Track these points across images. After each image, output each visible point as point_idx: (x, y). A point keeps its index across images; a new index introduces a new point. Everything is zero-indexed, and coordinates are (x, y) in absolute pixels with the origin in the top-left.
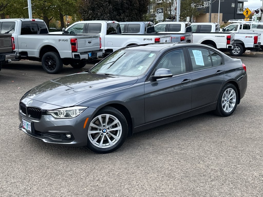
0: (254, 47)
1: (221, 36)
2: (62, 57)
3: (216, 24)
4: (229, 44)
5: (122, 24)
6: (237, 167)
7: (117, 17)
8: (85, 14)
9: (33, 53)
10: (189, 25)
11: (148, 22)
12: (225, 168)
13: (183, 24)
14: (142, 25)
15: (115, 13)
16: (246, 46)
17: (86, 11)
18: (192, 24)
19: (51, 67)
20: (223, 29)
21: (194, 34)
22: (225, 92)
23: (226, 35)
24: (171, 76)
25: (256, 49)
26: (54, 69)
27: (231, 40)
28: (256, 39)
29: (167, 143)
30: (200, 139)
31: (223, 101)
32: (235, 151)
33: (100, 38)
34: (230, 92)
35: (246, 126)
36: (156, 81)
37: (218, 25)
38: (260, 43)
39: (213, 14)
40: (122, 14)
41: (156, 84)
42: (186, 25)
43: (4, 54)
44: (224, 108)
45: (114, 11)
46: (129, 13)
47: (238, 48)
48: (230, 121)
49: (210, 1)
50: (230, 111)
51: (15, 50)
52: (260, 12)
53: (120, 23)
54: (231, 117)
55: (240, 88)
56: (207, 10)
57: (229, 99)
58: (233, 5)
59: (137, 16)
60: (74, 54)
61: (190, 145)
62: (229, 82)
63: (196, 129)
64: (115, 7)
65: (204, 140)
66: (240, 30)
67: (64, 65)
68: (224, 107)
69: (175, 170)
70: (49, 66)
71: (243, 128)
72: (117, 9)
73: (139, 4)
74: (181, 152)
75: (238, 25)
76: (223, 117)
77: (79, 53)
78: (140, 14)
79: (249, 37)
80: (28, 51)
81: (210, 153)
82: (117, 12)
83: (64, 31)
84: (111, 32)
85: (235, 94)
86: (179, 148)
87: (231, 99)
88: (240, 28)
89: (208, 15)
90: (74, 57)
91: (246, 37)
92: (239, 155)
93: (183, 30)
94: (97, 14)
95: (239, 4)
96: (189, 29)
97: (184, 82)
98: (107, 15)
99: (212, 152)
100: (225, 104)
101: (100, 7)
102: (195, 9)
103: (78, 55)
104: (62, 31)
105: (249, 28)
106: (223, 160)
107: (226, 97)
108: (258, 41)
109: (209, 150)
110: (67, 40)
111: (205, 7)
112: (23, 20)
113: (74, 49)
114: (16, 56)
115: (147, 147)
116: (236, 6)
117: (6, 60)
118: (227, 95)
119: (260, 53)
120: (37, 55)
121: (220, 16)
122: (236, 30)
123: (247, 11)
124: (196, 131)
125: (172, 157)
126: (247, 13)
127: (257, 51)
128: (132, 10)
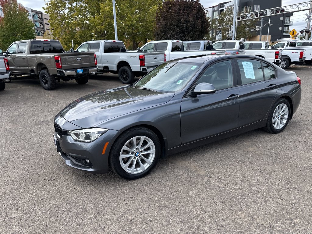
0: (300, 61)
1: (271, 52)
2: (133, 70)
3: (266, 42)
4: (277, 59)
5: (185, 43)
6: (294, 224)
7: (183, 38)
8: (158, 36)
9: (112, 67)
10: (242, 43)
11: (208, 41)
12: (277, 223)
13: (237, 42)
14: (202, 43)
15: (181, 35)
16: (292, 61)
17: (159, 34)
18: (245, 42)
19: (125, 79)
20: (272, 47)
21: (246, 50)
22: (277, 107)
23: (275, 51)
24: (213, 92)
25: (301, 63)
26: (127, 80)
27: (279, 56)
28: (301, 54)
29: (206, 167)
30: (245, 165)
31: (274, 117)
32: (290, 190)
33: (165, 54)
34: (282, 107)
35: (300, 148)
36: (196, 97)
37: (268, 43)
38: (305, 58)
39: (263, 36)
40: (187, 36)
41: (197, 101)
42: (240, 43)
43: (88, 68)
44: (274, 125)
45: (180, 33)
46: (193, 34)
47: (284, 62)
48: (281, 140)
49: (261, 25)
50: (281, 128)
51: (97, 65)
52: (305, 32)
53: (184, 42)
54: (281, 134)
55: (294, 103)
56: (258, 33)
57: (281, 115)
58: (280, 29)
59: (199, 36)
60: (142, 68)
61: (232, 174)
62: (282, 97)
63: (241, 149)
64: (181, 30)
65: (250, 167)
66: (287, 47)
67: (135, 77)
68: (274, 123)
69: (206, 221)
70: (124, 77)
71: (296, 151)
72: (183, 32)
73: (201, 26)
74: (220, 185)
75: (285, 43)
76: (273, 135)
77: (146, 67)
78: (202, 35)
79: (295, 52)
80: (109, 66)
81: (256, 191)
82: (183, 34)
83: (139, 50)
84: (177, 49)
85: (287, 110)
86: (218, 177)
87: (282, 116)
88: (287, 46)
89: (259, 37)
90: (142, 70)
91: (293, 53)
92: (295, 199)
93: (237, 47)
94: (167, 36)
95: (285, 27)
96: (242, 47)
97: (230, 98)
98: (175, 36)
99: (260, 189)
100: (276, 120)
101: (170, 30)
102: (248, 32)
103: (145, 69)
104: (137, 50)
105: (295, 46)
106: (274, 206)
107: (278, 113)
108: (303, 57)
109: (255, 185)
110: (136, 57)
111: (257, 30)
112: (106, 41)
113: (142, 64)
114: (98, 70)
115: (181, 174)
116: (283, 29)
117: (89, 73)
118: (279, 111)
119: (304, 66)
120: (115, 69)
121: (269, 37)
122: (283, 47)
123: (293, 32)
124: (241, 152)
125: (207, 195)
126: (293, 33)
127: (301, 65)
128: (195, 32)
